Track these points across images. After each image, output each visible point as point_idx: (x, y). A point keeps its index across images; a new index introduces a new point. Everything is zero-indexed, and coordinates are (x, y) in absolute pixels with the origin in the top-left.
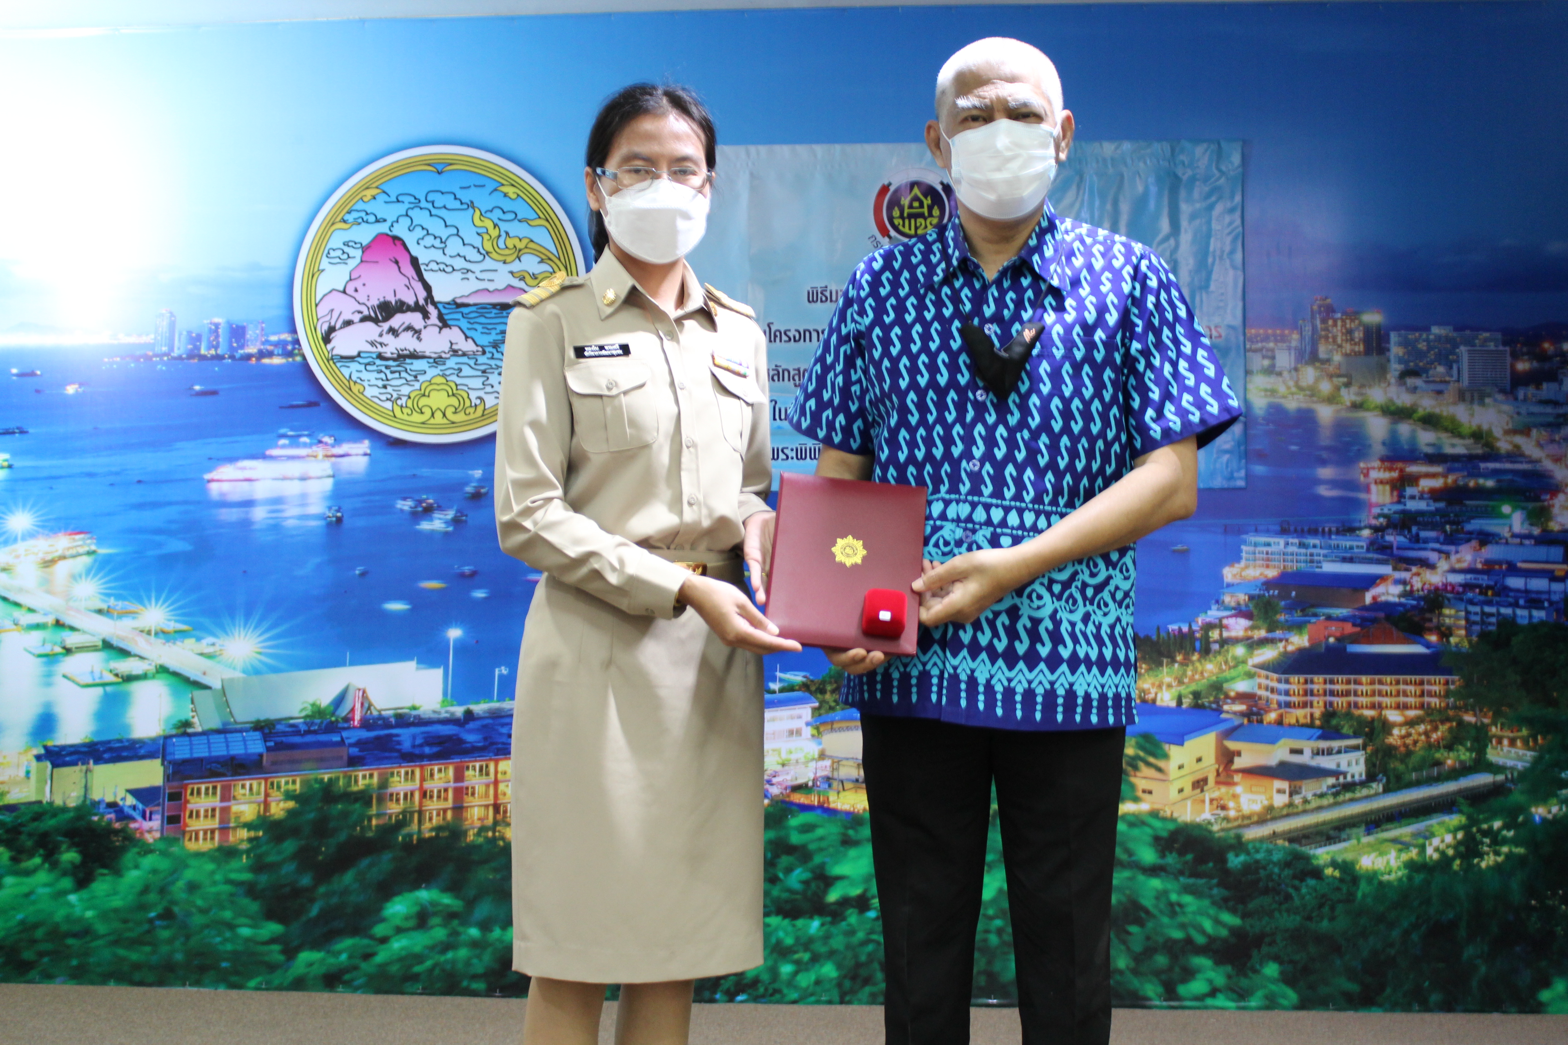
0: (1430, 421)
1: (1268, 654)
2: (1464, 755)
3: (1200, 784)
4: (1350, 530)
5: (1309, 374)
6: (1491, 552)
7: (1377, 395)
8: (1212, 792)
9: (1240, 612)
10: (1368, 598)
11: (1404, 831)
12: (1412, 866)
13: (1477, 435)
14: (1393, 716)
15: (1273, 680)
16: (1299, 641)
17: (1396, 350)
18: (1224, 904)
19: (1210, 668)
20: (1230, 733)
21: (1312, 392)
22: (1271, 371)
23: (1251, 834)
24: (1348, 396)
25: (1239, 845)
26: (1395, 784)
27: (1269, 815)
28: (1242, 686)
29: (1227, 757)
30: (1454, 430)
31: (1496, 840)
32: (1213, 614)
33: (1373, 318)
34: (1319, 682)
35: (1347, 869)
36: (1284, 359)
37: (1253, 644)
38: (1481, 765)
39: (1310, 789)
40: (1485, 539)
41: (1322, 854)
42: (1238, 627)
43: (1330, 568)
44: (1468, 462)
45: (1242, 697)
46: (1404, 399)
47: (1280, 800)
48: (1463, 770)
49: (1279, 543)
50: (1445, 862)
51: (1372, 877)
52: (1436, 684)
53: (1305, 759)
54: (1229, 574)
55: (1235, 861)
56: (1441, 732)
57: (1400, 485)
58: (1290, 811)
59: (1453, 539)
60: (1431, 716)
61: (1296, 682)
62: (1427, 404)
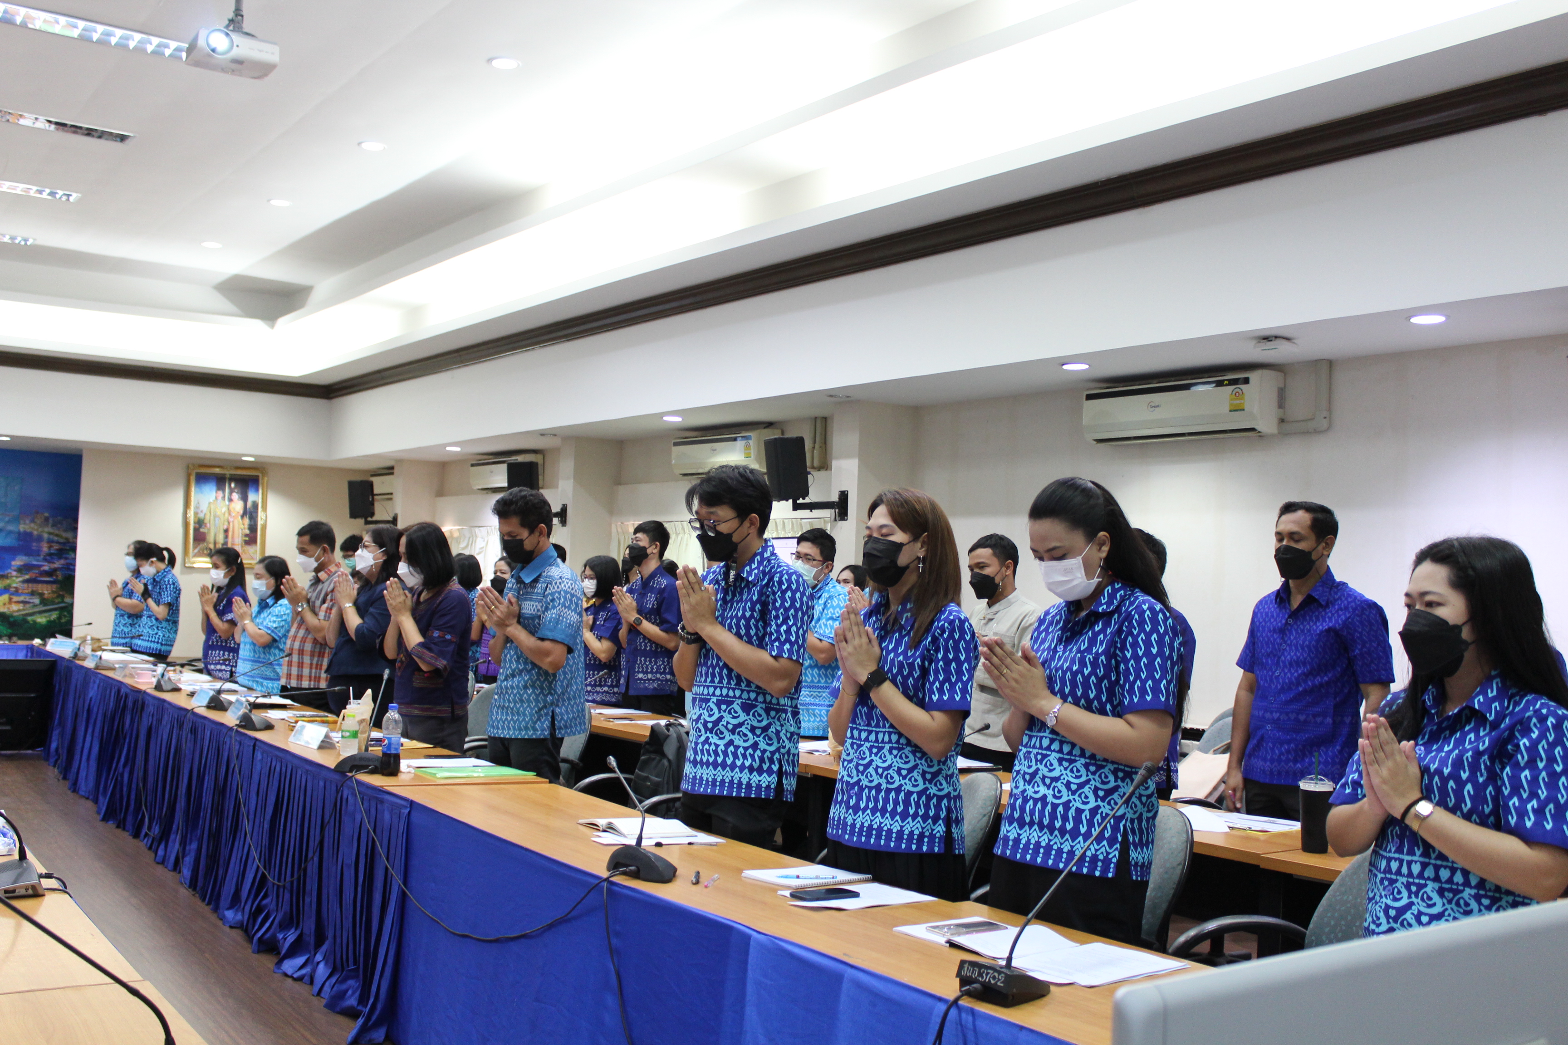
0: (57, 535)
1: (21, 579)
2: (59, 600)
3: (5, 604)
4: (39, 555)
5: (33, 525)
6: (68, 561)
7: (46, 529)
8: (7, 606)
9: (15, 571)
10: (42, 569)
11: (46, 614)
12: (48, 622)
13: (67, 539)
14: (46, 592)
15: (21, 585)
16: (27, 577)
17: (51, 521)
18: (9, 628)
19: (8, 581)
20: (12, 594)
21: (33, 529)
22: (25, 524)
23: (15, 614)
24: (40, 529)
25: (12, 616)
26: (45, 605)
27: (19, 610)
28: (14, 585)
29: (10, 599)
30: (61, 537)
31: (65, 616)
32: (9, 571)
33: (46, 515)
34: (30, 585)
35: (35, 622)
36: (27, 522)
37: (17, 577)
38: (63, 602)
39: (28, 606)
40: (66, 558)
41: (30, 618)
42: (14, 573)
43: (35, 563)
44: (64, 544)
45: (15, 588)
46: (51, 530)
47: (21, 608)
48: (59, 603)
49: (24, 558)
50: (54, 621)
51: (40, 623)
52: (55, 586)
53: (27, 600)
54: (13, 563)
55: (11, 619)
56: (55, 595)
57: (50, 547)
58: (23, 610)
59: (60, 558)
60: (53, 592)
61: (26, 585)
62: (56, 532)
